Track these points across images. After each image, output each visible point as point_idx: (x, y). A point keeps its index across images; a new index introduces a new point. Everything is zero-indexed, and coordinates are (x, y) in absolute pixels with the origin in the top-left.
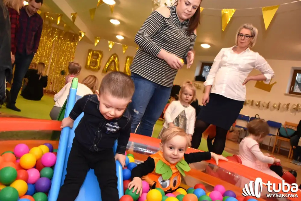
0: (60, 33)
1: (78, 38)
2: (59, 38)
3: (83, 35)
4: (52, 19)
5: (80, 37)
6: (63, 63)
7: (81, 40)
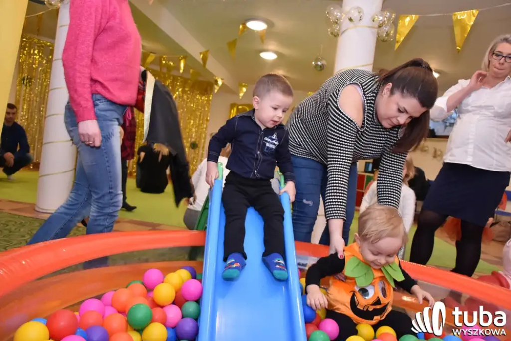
0: (184, 82)
1: (212, 89)
2: (184, 92)
3: (220, 82)
4: (172, 64)
5: (215, 86)
6: (194, 130)
7: (218, 90)
